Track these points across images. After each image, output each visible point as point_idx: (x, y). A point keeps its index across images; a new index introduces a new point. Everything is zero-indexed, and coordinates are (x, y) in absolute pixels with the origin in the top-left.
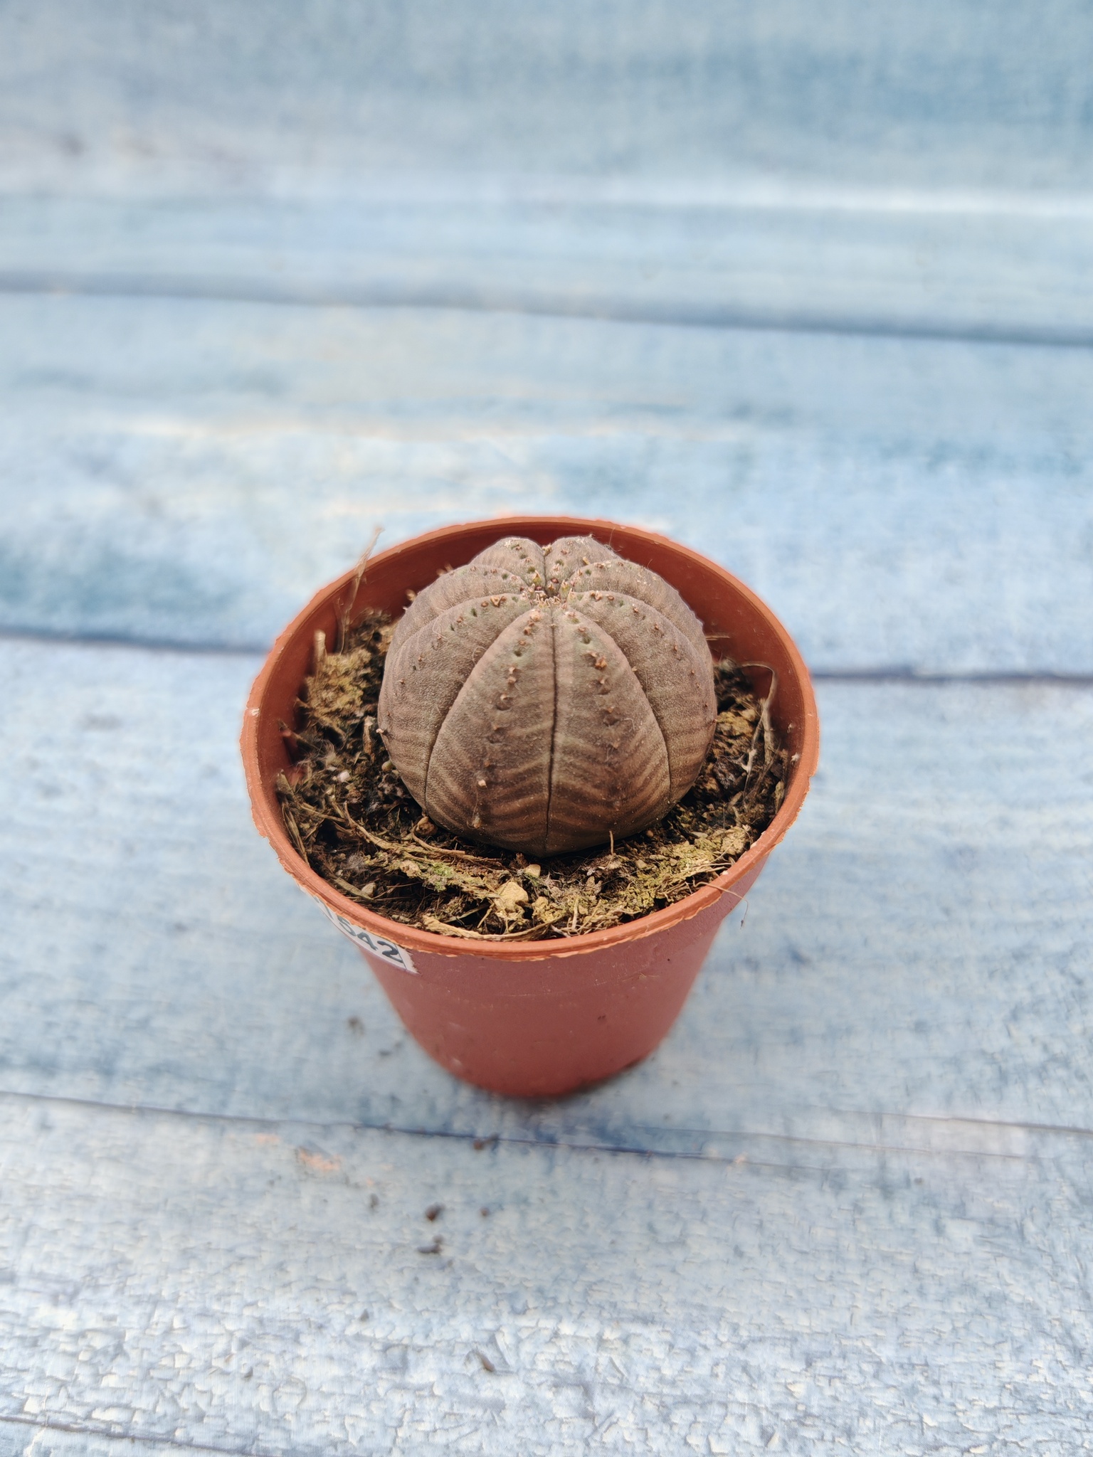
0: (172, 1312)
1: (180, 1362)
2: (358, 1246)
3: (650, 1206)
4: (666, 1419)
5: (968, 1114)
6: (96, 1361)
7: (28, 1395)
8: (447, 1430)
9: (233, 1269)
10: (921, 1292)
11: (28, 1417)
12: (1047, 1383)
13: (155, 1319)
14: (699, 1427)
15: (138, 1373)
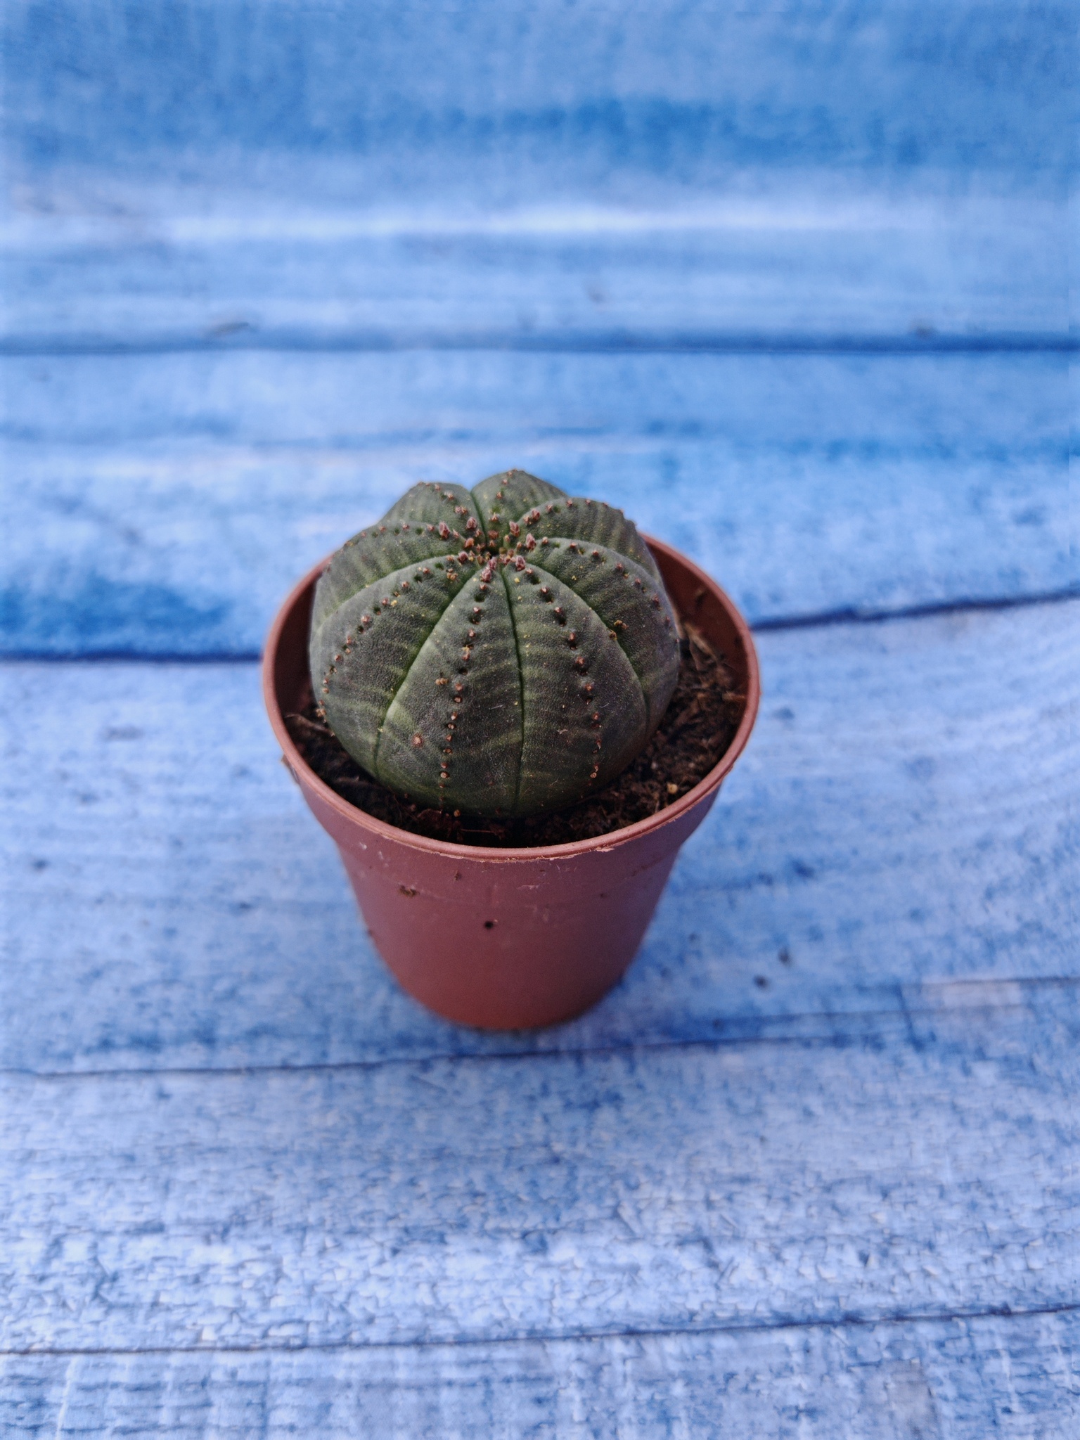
0: (322, 1235)
1: (340, 1276)
2: (479, 1155)
3: (725, 1086)
4: (778, 1257)
5: (970, 976)
6: (260, 1286)
7: (203, 1326)
8: (595, 1295)
9: (370, 1191)
10: (963, 1123)
11: (209, 1345)
13: (308, 1241)
14: (806, 1259)
15: (302, 1291)
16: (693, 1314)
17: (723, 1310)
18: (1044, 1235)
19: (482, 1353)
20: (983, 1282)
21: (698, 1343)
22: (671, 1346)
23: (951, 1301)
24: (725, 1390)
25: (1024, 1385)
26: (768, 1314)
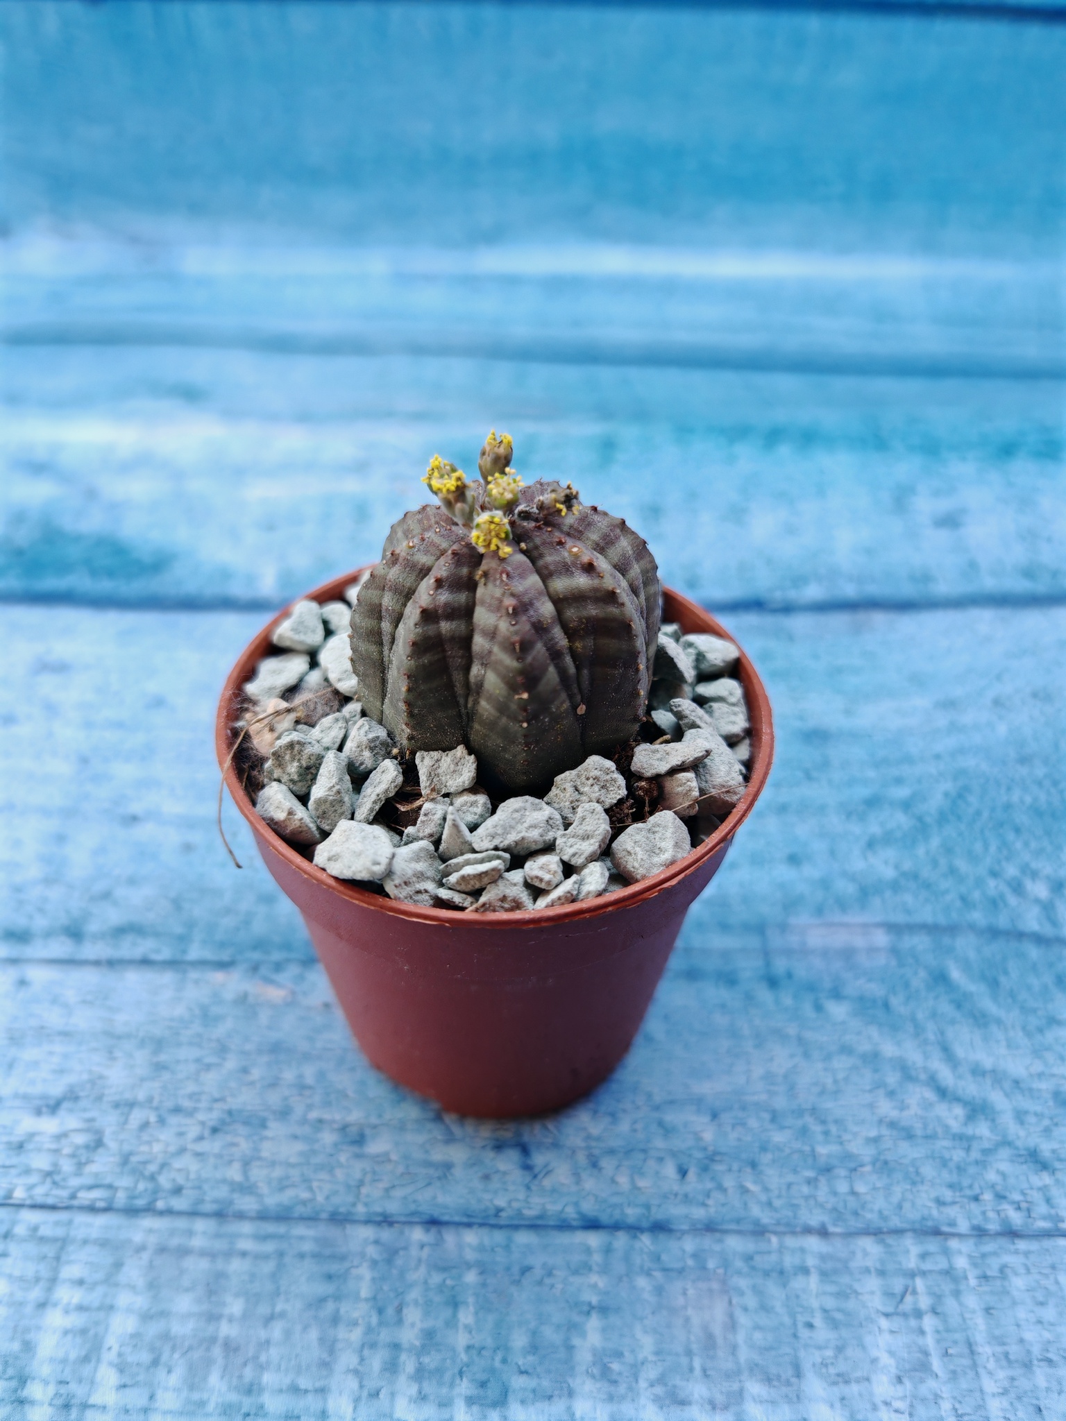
0: (147, 1111)
1: (157, 1148)
2: (314, 1053)
4: (594, 1164)
5: (838, 919)
6: (78, 1153)
7: (16, 1186)
8: (403, 1185)
9: (202, 1074)
10: (806, 1055)
11: (18, 1202)
12: (916, 1115)
13: (132, 1116)
14: (623, 1169)
15: (117, 1159)
16: (499, 1210)
17: (530, 1208)
18: (874, 1163)
19: (281, 1229)
20: (801, 1202)
21: (499, 1237)
22: (471, 1237)
23: (766, 1218)
24: (519, 1281)
25: (830, 1303)
26: (575, 1216)
